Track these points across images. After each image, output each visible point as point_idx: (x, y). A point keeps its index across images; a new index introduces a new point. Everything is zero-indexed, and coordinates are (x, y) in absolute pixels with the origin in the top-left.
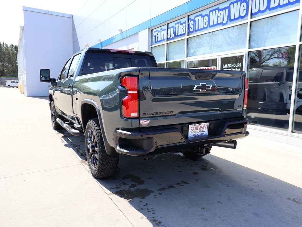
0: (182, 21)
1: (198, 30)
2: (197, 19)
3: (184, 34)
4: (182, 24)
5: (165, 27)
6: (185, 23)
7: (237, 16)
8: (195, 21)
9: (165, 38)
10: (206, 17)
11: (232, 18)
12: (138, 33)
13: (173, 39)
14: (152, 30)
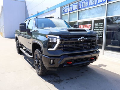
0: (76, 3)
1: (83, 8)
2: (83, 3)
3: (77, 9)
4: (76, 5)
5: (68, 6)
6: (77, 4)
7: (101, 2)
8: (82, 4)
9: (68, 11)
10: (87, 2)
11: (99, 2)
12: (55, 9)
13: (72, 11)
14: (62, 8)
